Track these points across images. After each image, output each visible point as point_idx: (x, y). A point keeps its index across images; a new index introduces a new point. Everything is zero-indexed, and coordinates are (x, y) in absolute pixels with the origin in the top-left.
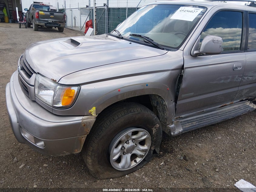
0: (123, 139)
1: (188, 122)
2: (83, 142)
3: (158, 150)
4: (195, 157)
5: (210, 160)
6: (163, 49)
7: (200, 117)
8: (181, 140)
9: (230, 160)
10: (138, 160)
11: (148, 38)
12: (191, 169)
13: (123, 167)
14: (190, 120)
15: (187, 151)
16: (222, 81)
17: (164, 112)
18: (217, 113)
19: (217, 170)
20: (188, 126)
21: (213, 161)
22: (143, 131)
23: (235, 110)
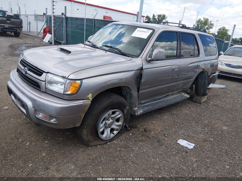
0: (106, 117)
1: (145, 106)
2: (82, 118)
3: (127, 126)
4: (151, 129)
5: (161, 131)
6: (129, 57)
7: (153, 103)
8: (141, 120)
9: (173, 129)
10: (115, 132)
11: (118, 49)
12: (150, 136)
13: (106, 137)
14: (147, 105)
15: (146, 127)
16: (166, 78)
17: (131, 99)
18: (164, 100)
19: (166, 135)
20: (146, 109)
21: (163, 131)
22: (118, 111)
23: (175, 98)
